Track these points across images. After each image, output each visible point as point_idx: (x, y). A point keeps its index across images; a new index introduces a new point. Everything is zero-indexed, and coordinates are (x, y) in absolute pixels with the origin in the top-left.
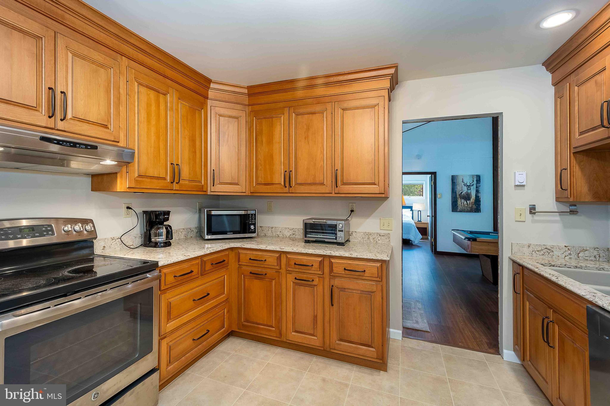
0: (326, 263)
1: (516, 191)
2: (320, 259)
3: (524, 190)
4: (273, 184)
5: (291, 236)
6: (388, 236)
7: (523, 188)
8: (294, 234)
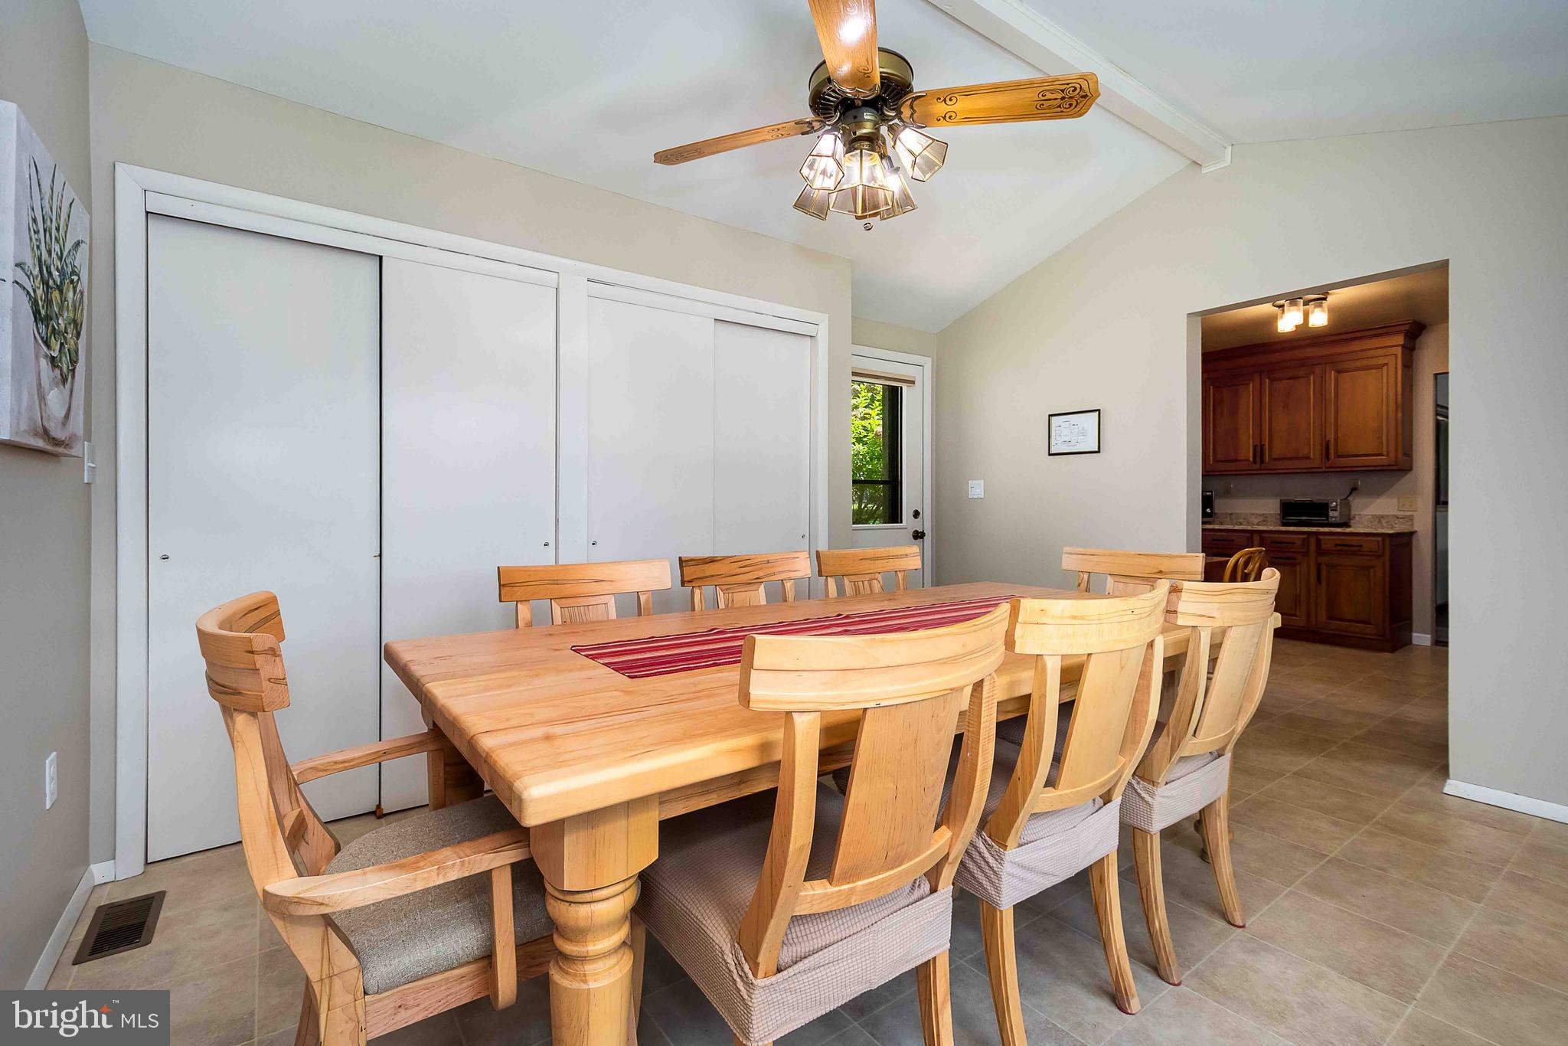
0: (1313, 540)
2: (1303, 536)
4: (1236, 461)
6: (1410, 518)
8: (1268, 515)
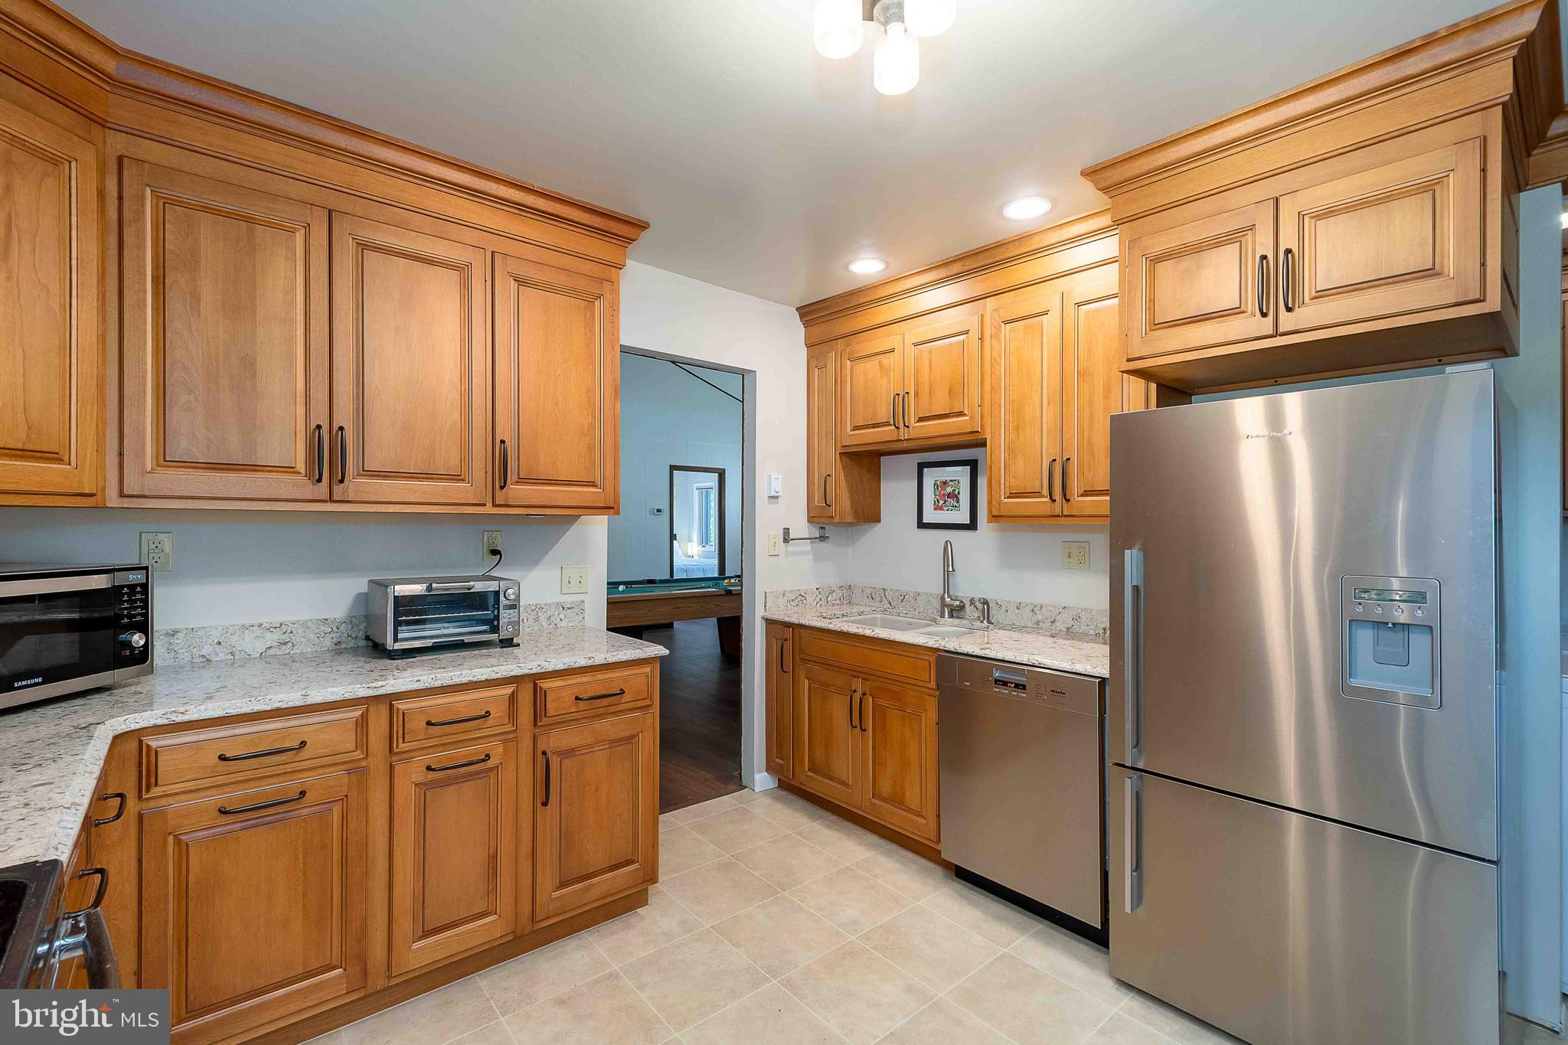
0: (526, 699)
1: (771, 506)
2: (508, 690)
3: (778, 503)
5: (271, 652)
6: (579, 608)
7: (776, 500)
8: (285, 643)
